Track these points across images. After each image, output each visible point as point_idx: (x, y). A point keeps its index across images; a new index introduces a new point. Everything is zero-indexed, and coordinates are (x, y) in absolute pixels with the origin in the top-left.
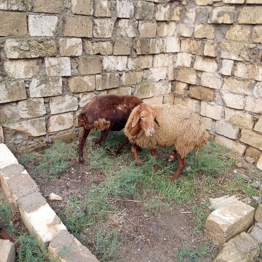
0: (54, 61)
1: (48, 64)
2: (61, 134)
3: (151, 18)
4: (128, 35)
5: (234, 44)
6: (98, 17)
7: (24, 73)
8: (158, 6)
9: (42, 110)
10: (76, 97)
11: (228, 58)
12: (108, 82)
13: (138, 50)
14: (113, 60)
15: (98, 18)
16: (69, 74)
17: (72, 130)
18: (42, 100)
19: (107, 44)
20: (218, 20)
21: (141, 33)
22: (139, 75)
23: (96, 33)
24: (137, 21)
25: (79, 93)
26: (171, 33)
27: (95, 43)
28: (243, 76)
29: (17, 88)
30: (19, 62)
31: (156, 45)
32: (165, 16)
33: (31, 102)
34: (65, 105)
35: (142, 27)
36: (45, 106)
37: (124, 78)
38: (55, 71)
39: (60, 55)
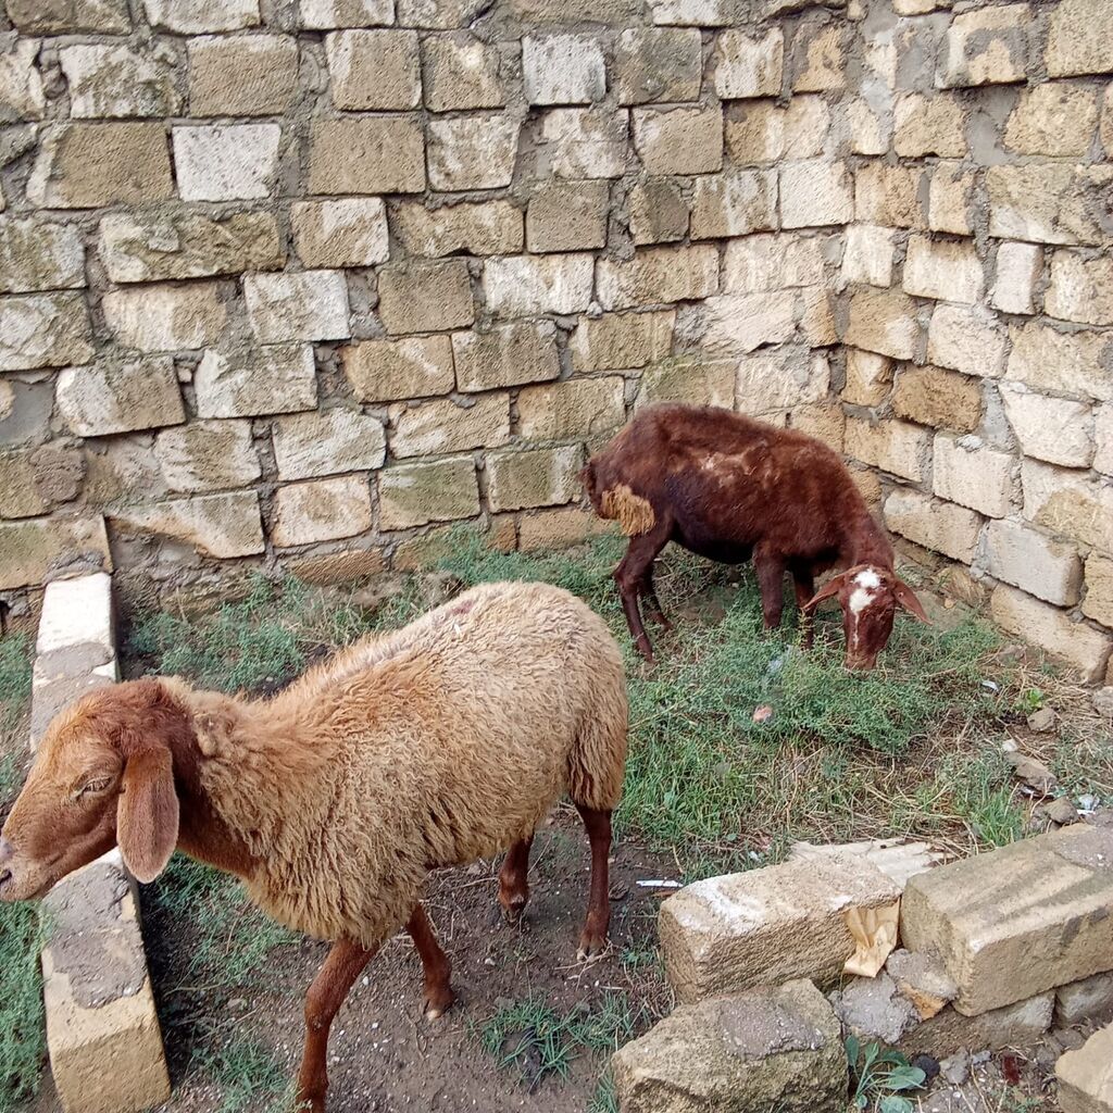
0: (277, 287)
1: (256, 296)
2: (324, 556)
3: (694, 93)
4: (588, 171)
5: (1034, 169)
6: (443, 113)
7: (173, 330)
8: (724, 39)
9: (243, 464)
10: (377, 418)
11: (1017, 235)
12: (505, 358)
13: (638, 225)
14: (525, 272)
15: (448, 116)
16: (339, 331)
17: (366, 542)
18: (243, 429)
19: (495, 213)
20: (971, 70)
21: (646, 158)
22: (657, 329)
23: (439, 172)
24: (624, 113)
25: (388, 403)
26: (805, 143)
27: (441, 213)
28: (1077, 314)
29: (146, 383)
30: (151, 293)
31: (727, 201)
32: (761, 77)
33: (200, 433)
34: (331, 446)
35: (651, 132)
36: (256, 448)
37: (581, 343)
38: (284, 321)
39: (298, 264)
